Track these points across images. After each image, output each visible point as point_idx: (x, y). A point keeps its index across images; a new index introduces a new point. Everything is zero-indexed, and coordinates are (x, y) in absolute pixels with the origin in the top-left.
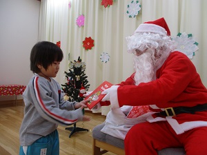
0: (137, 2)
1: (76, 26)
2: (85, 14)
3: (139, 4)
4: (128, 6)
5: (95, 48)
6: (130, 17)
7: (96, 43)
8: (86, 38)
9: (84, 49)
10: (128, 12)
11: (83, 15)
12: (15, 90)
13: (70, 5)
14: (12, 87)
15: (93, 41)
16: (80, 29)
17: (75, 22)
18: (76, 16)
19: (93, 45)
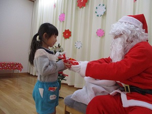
0: (103, 5)
1: (58, 21)
2: (65, 13)
3: (104, 6)
4: (97, 8)
5: (71, 38)
6: (98, 16)
7: (72, 34)
8: (66, 30)
9: (63, 38)
10: (96, 12)
11: (64, 14)
12: (13, 66)
13: (55, 6)
14: (10, 64)
15: (70, 32)
16: (62, 23)
17: (58, 18)
18: (59, 14)
19: (70, 36)
